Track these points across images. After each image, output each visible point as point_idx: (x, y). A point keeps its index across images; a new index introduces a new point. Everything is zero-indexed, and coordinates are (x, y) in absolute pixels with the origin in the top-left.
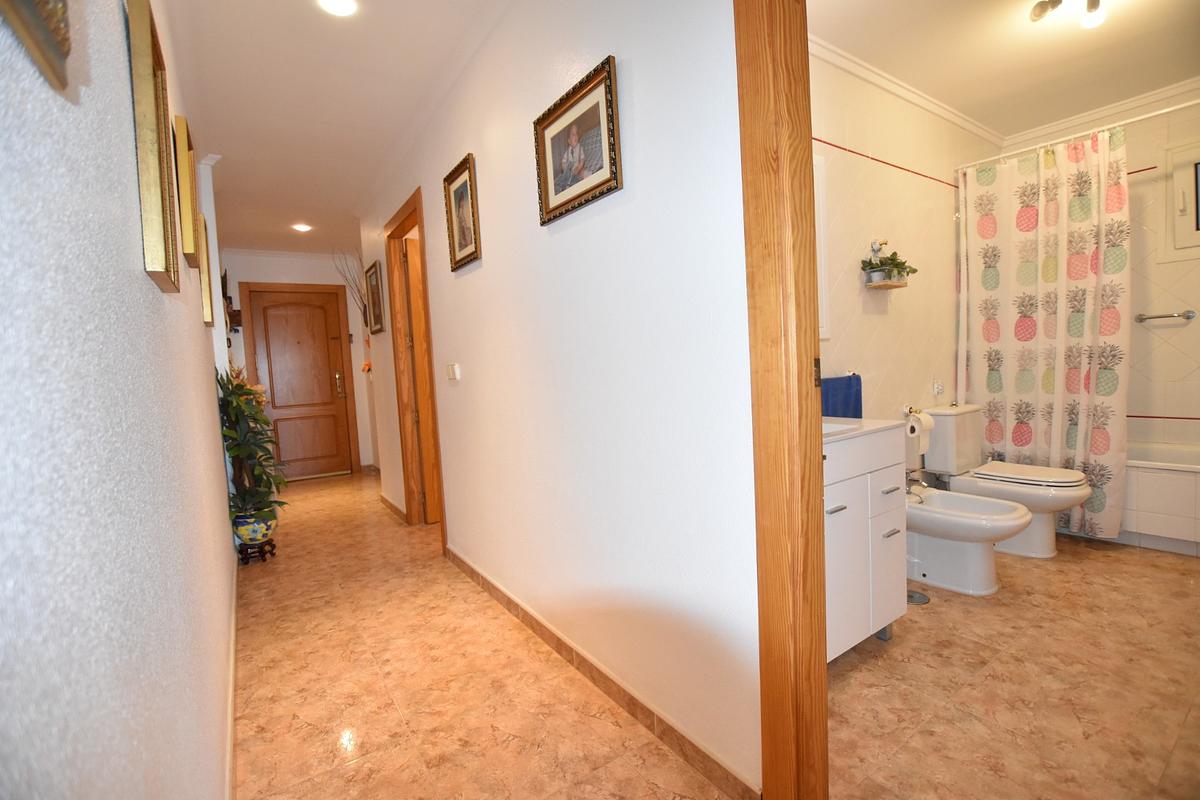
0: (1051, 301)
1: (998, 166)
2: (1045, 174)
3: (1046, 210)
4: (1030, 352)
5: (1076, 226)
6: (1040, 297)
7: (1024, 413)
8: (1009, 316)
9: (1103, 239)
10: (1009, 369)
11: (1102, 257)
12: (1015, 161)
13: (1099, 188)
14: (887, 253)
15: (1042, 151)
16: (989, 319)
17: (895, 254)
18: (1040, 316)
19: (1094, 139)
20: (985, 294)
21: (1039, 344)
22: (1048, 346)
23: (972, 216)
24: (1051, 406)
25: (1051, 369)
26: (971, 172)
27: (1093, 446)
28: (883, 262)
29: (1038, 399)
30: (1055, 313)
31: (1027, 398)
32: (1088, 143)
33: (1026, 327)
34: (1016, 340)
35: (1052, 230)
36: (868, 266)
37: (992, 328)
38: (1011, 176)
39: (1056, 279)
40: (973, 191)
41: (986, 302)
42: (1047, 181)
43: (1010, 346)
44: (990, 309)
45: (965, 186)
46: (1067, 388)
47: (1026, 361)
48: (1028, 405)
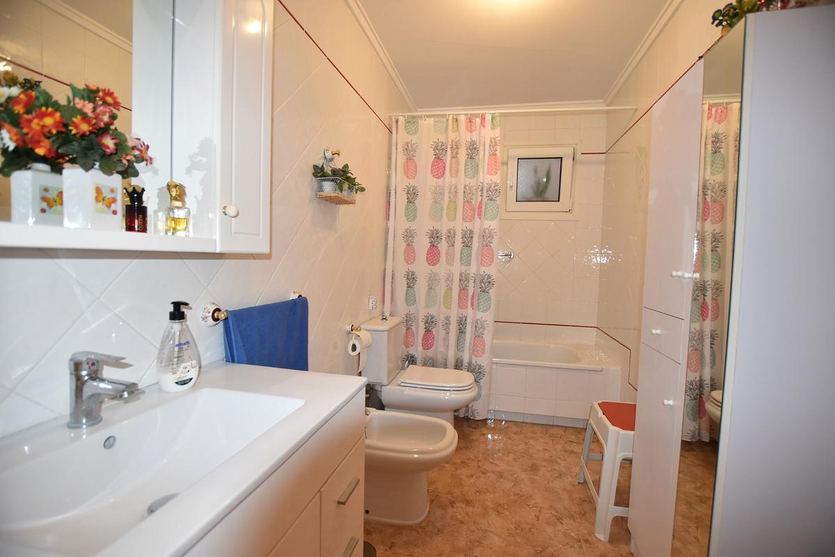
0: (451, 236)
1: (420, 122)
2: (452, 136)
3: (451, 164)
4: (435, 274)
5: (468, 181)
6: (444, 232)
7: (430, 322)
8: (422, 245)
9: (485, 194)
10: (421, 287)
11: (483, 207)
12: (431, 120)
13: (484, 154)
14: (338, 164)
15: (451, 116)
16: (408, 245)
17: (346, 166)
18: (443, 246)
19: (483, 117)
20: (407, 225)
21: (442, 268)
22: (448, 272)
23: (400, 158)
24: (448, 318)
25: (449, 289)
26: (401, 119)
27: (475, 351)
28: (335, 172)
29: (439, 312)
30: (453, 246)
31: (432, 311)
32: (478, 120)
33: (433, 256)
34: (427, 264)
35: (454, 181)
36: (319, 173)
37: (410, 254)
38: (429, 132)
39: (455, 219)
40: (401, 137)
41: (407, 230)
42: (452, 141)
43: (421, 268)
44: (409, 236)
45: (397, 131)
46: (459, 305)
47: (433, 281)
48: (432, 317)
